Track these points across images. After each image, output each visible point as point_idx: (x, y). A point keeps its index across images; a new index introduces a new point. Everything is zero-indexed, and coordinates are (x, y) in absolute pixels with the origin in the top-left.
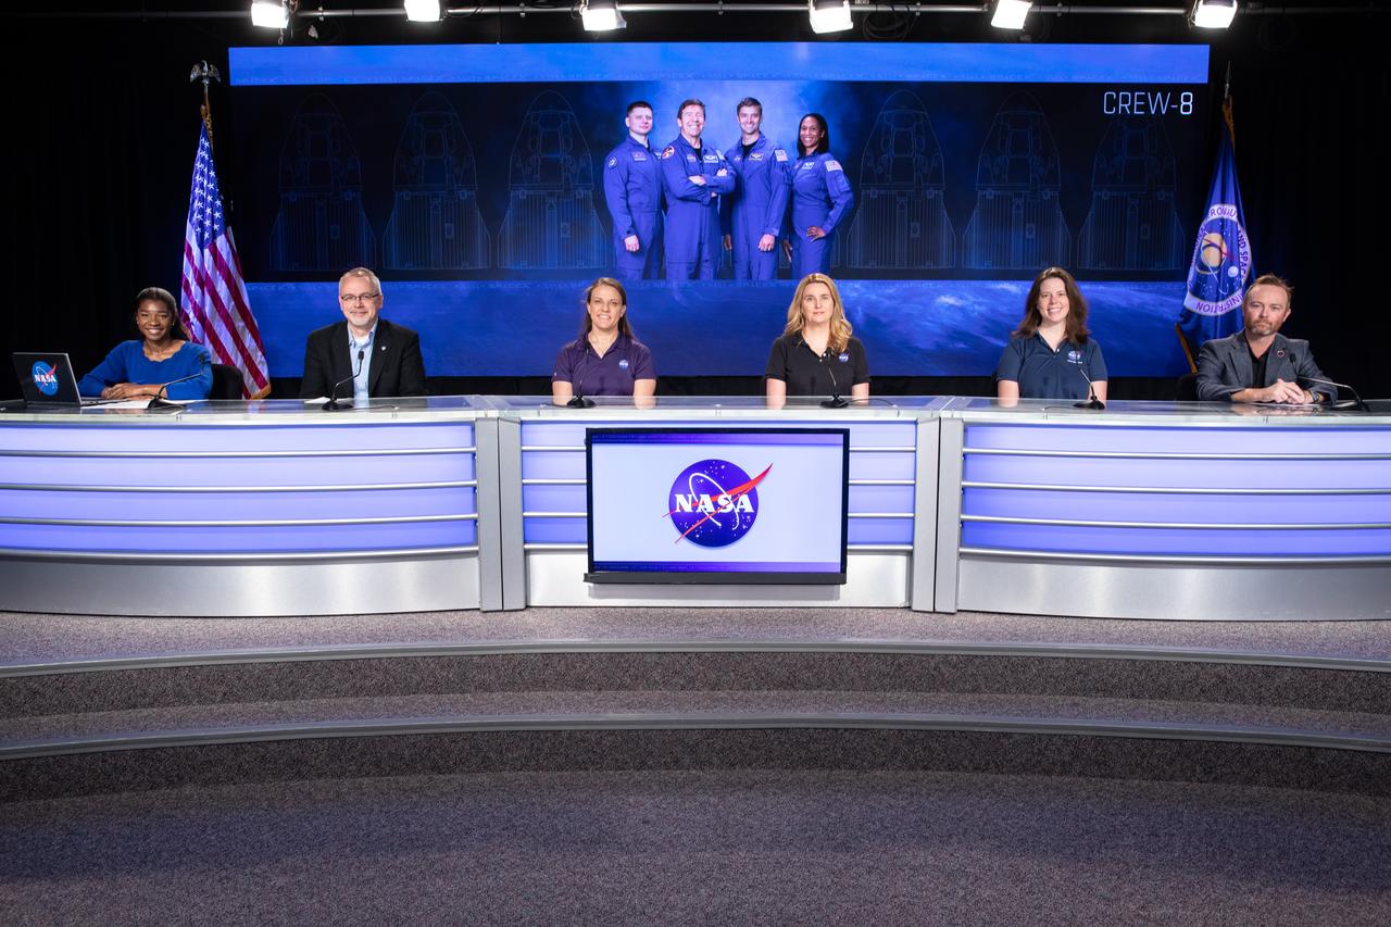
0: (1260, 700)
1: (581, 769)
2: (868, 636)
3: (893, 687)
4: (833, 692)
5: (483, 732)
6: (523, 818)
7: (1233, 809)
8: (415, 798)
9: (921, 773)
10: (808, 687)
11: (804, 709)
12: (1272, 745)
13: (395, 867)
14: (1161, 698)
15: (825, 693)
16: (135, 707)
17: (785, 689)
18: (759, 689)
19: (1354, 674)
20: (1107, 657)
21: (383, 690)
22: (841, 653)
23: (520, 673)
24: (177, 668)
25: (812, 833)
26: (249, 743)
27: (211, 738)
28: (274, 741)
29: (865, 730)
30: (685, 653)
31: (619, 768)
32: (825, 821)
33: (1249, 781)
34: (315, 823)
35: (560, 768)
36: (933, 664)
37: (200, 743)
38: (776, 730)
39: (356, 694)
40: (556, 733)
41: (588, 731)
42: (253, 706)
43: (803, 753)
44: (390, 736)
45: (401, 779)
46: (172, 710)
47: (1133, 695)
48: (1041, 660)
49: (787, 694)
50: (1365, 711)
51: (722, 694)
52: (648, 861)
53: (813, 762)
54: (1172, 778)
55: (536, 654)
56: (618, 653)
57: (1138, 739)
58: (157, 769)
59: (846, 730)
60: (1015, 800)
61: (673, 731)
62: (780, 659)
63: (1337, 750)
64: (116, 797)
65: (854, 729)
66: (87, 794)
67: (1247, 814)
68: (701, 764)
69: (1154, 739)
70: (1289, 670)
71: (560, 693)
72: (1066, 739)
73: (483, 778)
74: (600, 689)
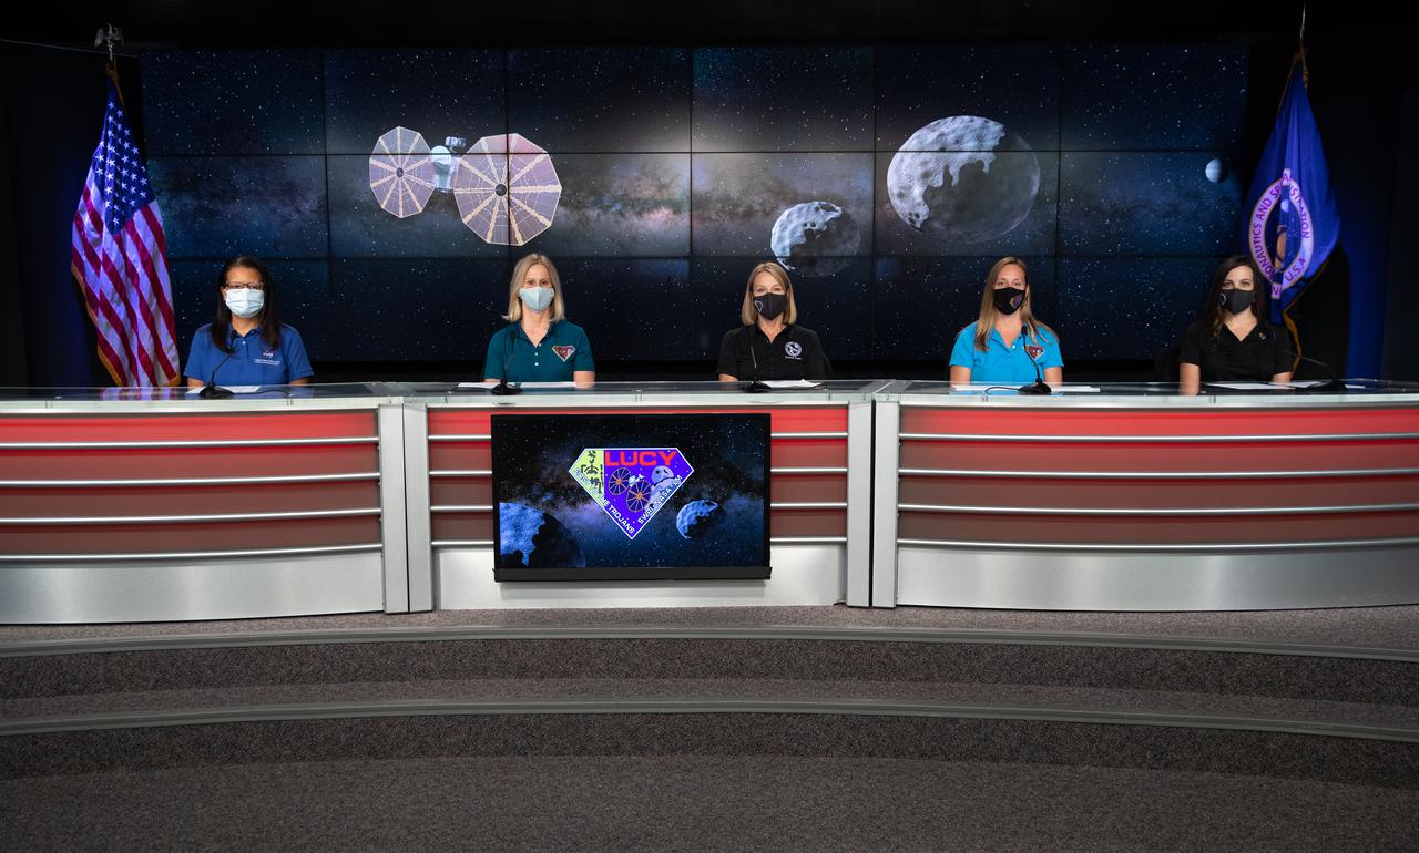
0: (1221, 688)
1: (520, 754)
2: (819, 623)
3: (843, 675)
4: (781, 681)
5: (420, 716)
6: (457, 796)
7: (1177, 792)
8: (350, 779)
9: (865, 759)
10: (756, 675)
11: (749, 694)
12: (1222, 730)
13: (327, 836)
14: (1120, 686)
15: (773, 681)
16: (64, 693)
17: (733, 677)
18: (705, 677)
19: (1316, 661)
20: (1062, 643)
21: (321, 677)
22: (790, 640)
23: (460, 661)
24: (109, 653)
25: (743, 809)
26: (183, 726)
27: (144, 720)
28: (207, 725)
29: (808, 715)
30: (629, 640)
31: (559, 753)
32: (758, 799)
33: (1201, 767)
34: (248, 800)
35: (498, 753)
36: (883, 652)
37: (134, 725)
38: (718, 714)
39: (293, 681)
40: (495, 717)
41: (526, 716)
42: (187, 693)
43: (745, 739)
44: (325, 720)
45: (336, 763)
46: (104, 697)
47: (1090, 684)
48: (995, 647)
49: (734, 682)
50: (1330, 698)
51: (667, 682)
52: (576, 830)
53: (756, 748)
54: (1122, 764)
55: (477, 641)
56: (561, 640)
57: (1086, 723)
58: (88, 753)
59: (789, 715)
60: (954, 782)
61: (614, 715)
62: (726, 646)
63: (1289, 734)
64: (47, 780)
65: (797, 714)
66: (16, 776)
67: (1190, 796)
68: (641, 750)
69: (1103, 724)
70: (1250, 657)
71: (502, 681)
72: (1012, 724)
73: (420, 762)
74: (542, 677)
